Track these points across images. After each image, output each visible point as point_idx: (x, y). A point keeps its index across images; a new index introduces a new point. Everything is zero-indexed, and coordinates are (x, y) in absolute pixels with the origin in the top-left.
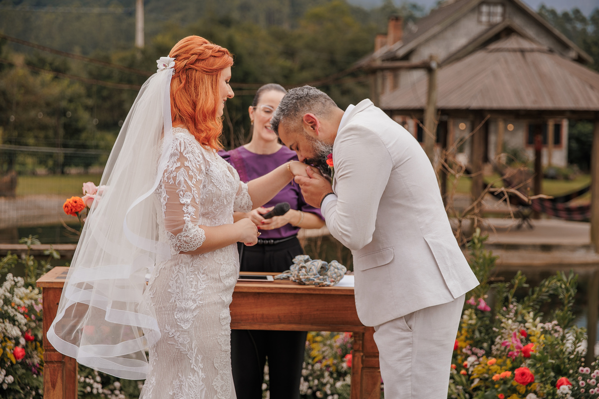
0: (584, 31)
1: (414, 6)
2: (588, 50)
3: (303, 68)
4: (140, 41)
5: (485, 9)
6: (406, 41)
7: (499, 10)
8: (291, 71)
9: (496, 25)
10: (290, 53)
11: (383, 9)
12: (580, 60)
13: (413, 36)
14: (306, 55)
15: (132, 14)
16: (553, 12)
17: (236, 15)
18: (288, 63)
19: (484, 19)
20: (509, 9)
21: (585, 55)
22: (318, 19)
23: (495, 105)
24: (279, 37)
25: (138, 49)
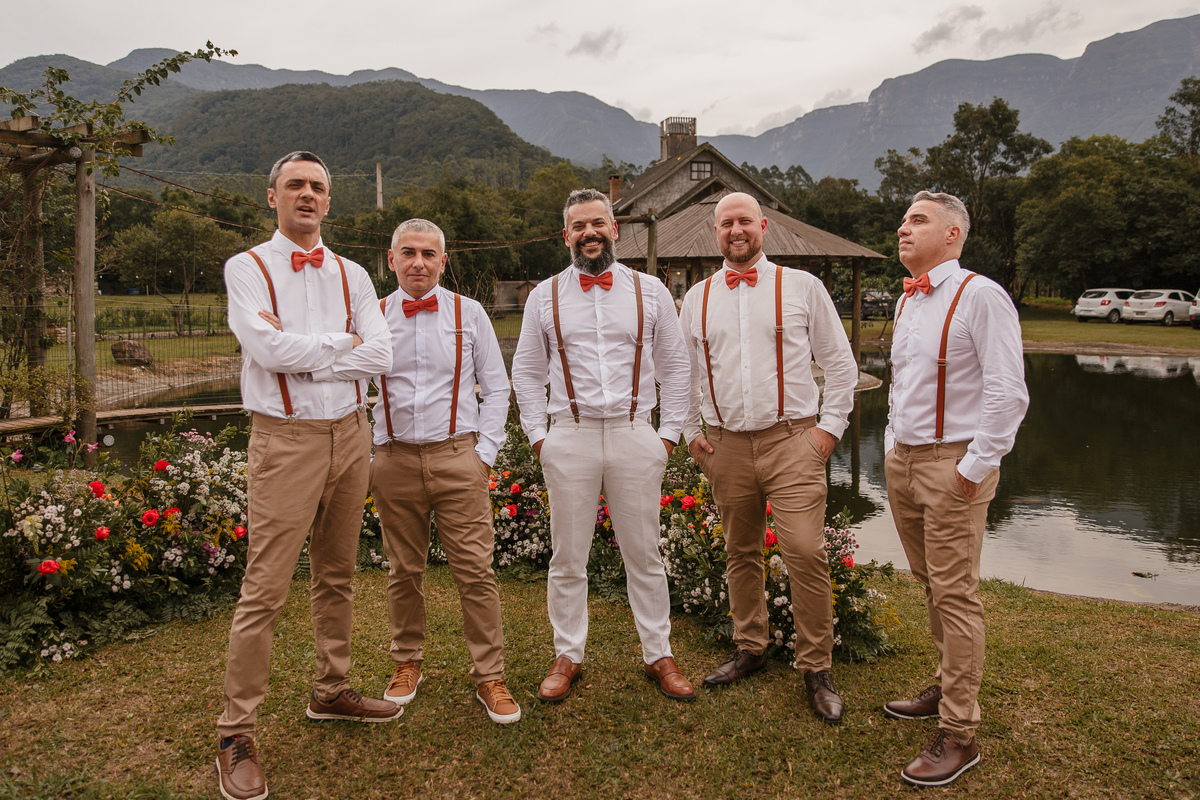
0: (781, 186)
1: (631, 166)
2: (787, 202)
3: (531, 226)
4: (380, 204)
5: (695, 167)
6: (627, 198)
7: (708, 167)
8: (521, 227)
9: (707, 180)
10: (520, 211)
11: (604, 168)
12: (780, 209)
13: (633, 193)
14: (534, 212)
15: (374, 179)
16: (754, 169)
17: (470, 178)
18: (519, 220)
19: (695, 176)
20: (717, 167)
21: (784, 206)
22: (545, 178)
23: (711, 254)
24: (508, 196)
25: (378, 211)
